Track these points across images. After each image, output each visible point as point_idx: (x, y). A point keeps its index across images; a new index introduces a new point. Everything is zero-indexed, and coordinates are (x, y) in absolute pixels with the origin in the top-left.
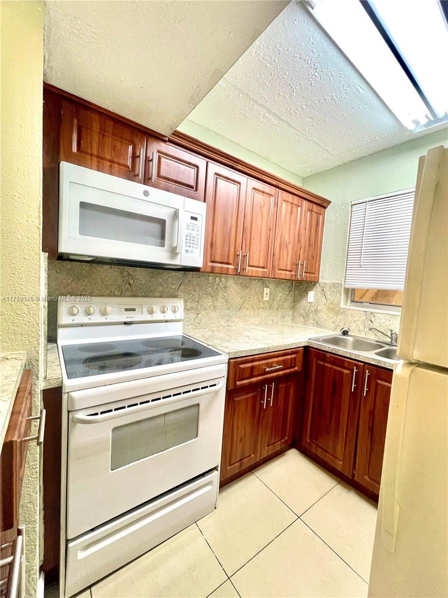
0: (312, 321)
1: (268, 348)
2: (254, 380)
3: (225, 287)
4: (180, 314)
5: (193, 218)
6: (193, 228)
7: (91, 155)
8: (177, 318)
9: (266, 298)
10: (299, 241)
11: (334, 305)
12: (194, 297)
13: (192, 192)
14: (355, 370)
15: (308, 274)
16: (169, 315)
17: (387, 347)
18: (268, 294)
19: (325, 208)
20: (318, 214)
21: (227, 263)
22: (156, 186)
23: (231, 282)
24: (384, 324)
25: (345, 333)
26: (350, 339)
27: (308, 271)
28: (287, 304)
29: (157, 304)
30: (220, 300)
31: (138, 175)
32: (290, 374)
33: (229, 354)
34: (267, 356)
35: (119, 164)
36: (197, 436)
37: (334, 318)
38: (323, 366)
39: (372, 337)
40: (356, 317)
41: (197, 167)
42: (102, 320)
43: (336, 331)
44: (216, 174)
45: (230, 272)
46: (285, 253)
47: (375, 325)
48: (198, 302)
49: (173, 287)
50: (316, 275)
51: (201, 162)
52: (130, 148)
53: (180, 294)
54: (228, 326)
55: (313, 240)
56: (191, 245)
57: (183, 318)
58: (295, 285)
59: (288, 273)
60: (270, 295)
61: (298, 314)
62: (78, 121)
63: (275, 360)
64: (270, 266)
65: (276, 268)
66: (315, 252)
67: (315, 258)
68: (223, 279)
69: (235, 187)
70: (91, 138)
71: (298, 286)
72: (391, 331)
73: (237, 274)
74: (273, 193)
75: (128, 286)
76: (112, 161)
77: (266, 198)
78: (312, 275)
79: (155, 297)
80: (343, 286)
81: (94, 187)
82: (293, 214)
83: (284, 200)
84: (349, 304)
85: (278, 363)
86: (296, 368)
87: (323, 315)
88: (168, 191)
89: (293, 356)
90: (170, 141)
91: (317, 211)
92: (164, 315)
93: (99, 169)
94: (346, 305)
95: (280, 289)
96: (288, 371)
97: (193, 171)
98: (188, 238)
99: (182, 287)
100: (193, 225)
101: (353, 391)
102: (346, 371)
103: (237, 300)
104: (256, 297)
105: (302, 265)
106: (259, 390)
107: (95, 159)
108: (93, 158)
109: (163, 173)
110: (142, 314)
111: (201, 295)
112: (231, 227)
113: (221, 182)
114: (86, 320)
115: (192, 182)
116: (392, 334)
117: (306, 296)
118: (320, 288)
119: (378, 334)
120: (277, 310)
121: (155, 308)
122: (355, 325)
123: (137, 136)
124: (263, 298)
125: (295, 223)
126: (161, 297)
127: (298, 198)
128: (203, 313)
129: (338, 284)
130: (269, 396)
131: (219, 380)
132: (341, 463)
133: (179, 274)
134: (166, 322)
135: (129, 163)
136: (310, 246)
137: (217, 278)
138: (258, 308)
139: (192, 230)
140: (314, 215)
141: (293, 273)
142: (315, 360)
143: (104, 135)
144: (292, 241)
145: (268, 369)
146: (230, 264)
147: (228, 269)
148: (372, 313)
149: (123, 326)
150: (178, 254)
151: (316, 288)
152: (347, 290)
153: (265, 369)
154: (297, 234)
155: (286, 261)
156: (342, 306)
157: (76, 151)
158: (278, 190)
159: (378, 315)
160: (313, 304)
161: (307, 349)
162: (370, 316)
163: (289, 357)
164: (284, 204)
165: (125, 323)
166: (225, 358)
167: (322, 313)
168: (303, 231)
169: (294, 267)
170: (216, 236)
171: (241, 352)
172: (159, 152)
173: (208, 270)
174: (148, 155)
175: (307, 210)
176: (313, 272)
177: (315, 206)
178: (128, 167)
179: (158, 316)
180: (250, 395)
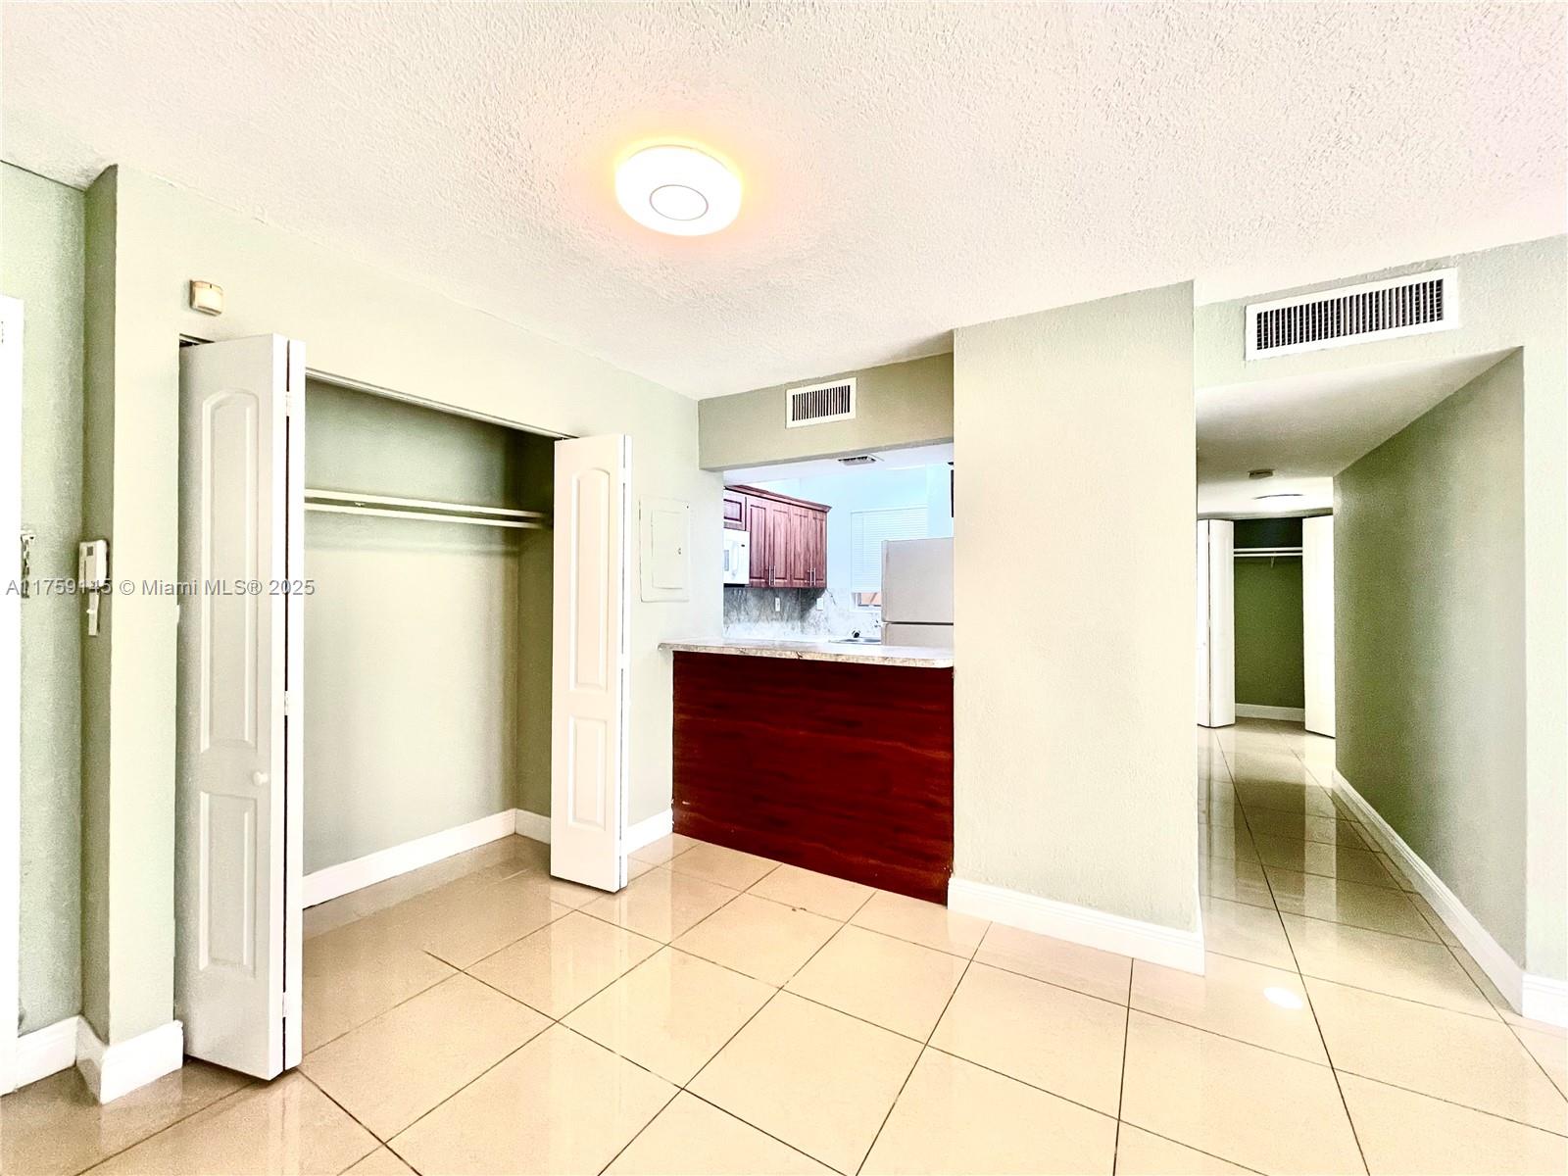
0: (824, 630)
5: (743, 546)
9: (778, 609)
11: (844, 610)
13: (739, 524)
15: (817, 581)
19: (826, 514)
20: (822, 521)
21: (760, 578)
25: (857, 635)
27: (818, 578)
28: (796, 615)
30: (743, 613)
41: (740, 504)
44: (751, 506)
45: (763, 585)
46: (799, 563)
50: (824, 581)
51: (742, 498)
55: (819, 546)
56: (744, 568)
58: (802, 593)
59: (802, 582)
60: (781, 604)
61: (808, 625)
64: (788, 576)
65: (793, 578)
66: (822, 558)
67: (822, 563)
69: (762, 512)
71: (806, 595)
74: (787, 511)
77: (783, 516)
78: (821, 581)
80: (850, 590)
82: (802, 525)
83: (795, 515)
84: (857, 608)
87: (835, 622)
91: (820, 518)
94: (854, 609)
95: (788, 598)
97: (738, 507)
98: (740, 561)
103: (755, 613)
104: (769, 608)
105: (813, 573)
112: (762, 544)
113: (754, 511)
115: (738, 516)
117: (815, 605)
118: (828, 594)
120: (787, 620)
124: (774, 607)
125: (804, 532)
127: (805, 509)
129: (846, 588)
136: (817, 552)
138: (770, 618)
140: (819, 522)
141: (806, 582)
144: (803, 551)
146: (763, 578)
147: (761, 583)
150: (735, 574)
151: (824, 594)
154: (806, 543)
155: (800, 571)
156: (851, 609)
158: (790, 506)
160: (822, 612)
164: (795, 518)
167: (833, 620)
169: (806, 575)
170: (754, 557)
173: (752, 585)
175: (812, 518)
176: (822, 578)
177: (818, 514)
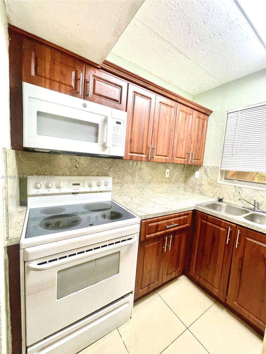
0: (197, 191)
1: (168, 212)
2: (158, 233)
3: (140, 169)
4: (110, 187)
5: (118, 123)
6: (118, 130)
7: (45, 78)
8: (107, 190)
9: (167, 176)
10: (191, 138)
11: (213, 181)
12: (119, 175)
13: (117, 105)
14: (230, 229)
15: (196, 161)
16: (103, 188)
17: (251, 212)
18: (169, 173)
19: (208, 116)
20: (204, 120)
21: (142, 154)
22: (92, 100)
23: (144, 165)
24: (249, 196)
25: (220, 200)
26: (224, 205)
27: (196, 158)
28: (182, 179)
29: (94, 181)
30: (137, 177)
31: (79, 93)
32: (183, 228)
33: (141, 217)
34: (167, 217)
35: (65, 85)
36: (118, 273)
37: (213, 189)
38: (206, 224)
39: (240, 205)
40: (228, 190)
41: (121, 87)
42: (57, 191)
43: (214, 199)
44: (134, 92)
45: (143, 159)
46: (181, 146)
47: (243, 196)
48: (122, 178)
49: (105, 169)
50: (201, 161)
51: (123, 83)
52: (73, 73)
53: (110, 173)
54: (142, 194)
55: (200, 137)
56: (117, 141)
57: (111, 189)
58: (187, 167)
59: (182, 159)
60: (170, 173)
61: (188, 186)
62: (35, 53)
63: (173, 220)
64: (170, 155)
65: (175, 156)
66: (201, 146)
67: (201, 149)
68: (139, 163)
69: (147, 102)
70: (45, 65)
71: (189, 168)
72: (255, 201)
73: (148, 160)
74: (173, 106)
75: (75, 168)
76: (59, 82)
77: (169, 108)
78: (199, 161)
79: (94, 175)
80: (220, 168)
81: (47, 101)
82: (187, 120)
83: (181, 111)
84: (223, 180)
85: (175, 222)
86: (187, 225)
87: (206, 187)
88: (100, 104)
89: (185, 217)
90: (102, 68)
91: (203, 118)
92: (99, 188)
93: (51, 88)
94: (221, 181)
95: (177, 169)
96: (181, 227)
97: (118, 90)
98: (115, 137)
99: (111, 169)
100: (118, 128)
101: (227, 243)
102: (222, 229)
103: (148, 177)
104: (161, 175)
105: (192, 154)
106: (162, 239)
107: (48, 81)
108: (47, 80)
109: (97, 91)
110: (84, 187)
111: (124, 174)
112: (144, 129)
113: (138, 98)
114: (46, 191)
115: (117, 98)
116: (255, 203)
117: (194, 175)
118: (203, 169)
119: (244, 202)
120: (174, 183)
121: (93, 183)
122: (227, 195)
123: (78, 64)
124: (165, 175)
125: (188, 126)
126: (97, 175)
127: (190, 109)
128: (126, 185)
129: (216, 167)
130: (168, 243)
131: (134, 235)
132: (217, 290)
133: (110, 160)
134: (101, 192)
135: (73, 84)
136: (197, 141)
137: (135, 163)
138: (162, 182)
139: (117, 131)
140: (201, 120)
141: (186, 160)
142: (200, 219)
143: (54, 63)
144: (185, 138)
145: (168, 227)
146: (144, 154)
147: (142, 157)
148: (240, 188)
149: (72, 195)
150: (107, 147)
151: (201, 169)
152: (222, 172)
153: (166, 226)
154: (189, 134)
156: (219, 182)
157: (34, 75)
158: (177, 103)
159: (245, 189)
160: (198, 180)
161: (195, 212)
162: (238, 190)
163: (182, 217)
164: (181, 113)
165: (73, 193)
166: (138, 220)
167: (204, 186)
168: (193, 131)
169: (187, 156)
170: (134, 136)
171: (150, 215)
172: (94, 76)
173: (128, 158)
174: (86, 78)
175: (196, 116)
176: (199, 159)
177: (202, 114)
178: (72, 87)
179: (95, 188)
180: (155, 243)
